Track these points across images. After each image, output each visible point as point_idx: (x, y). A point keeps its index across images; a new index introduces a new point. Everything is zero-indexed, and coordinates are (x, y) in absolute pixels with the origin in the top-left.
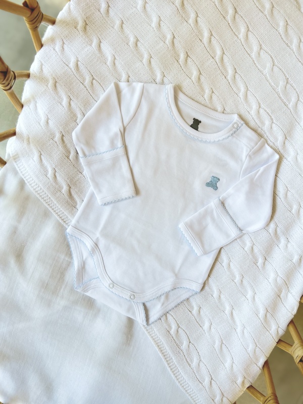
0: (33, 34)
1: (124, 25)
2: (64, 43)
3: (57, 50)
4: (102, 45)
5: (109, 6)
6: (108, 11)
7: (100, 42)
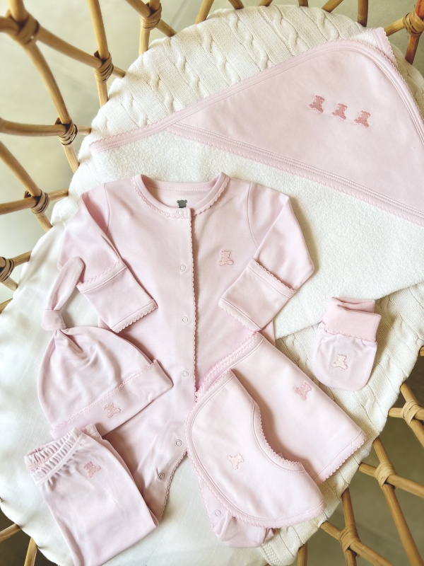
0: (100, 87)
1: (200, 83)
2: (133, 99)
3: (125, 106)
4: (175, 103)
5: (186, 61)
6: (184, 66)
7: (173, 99)
